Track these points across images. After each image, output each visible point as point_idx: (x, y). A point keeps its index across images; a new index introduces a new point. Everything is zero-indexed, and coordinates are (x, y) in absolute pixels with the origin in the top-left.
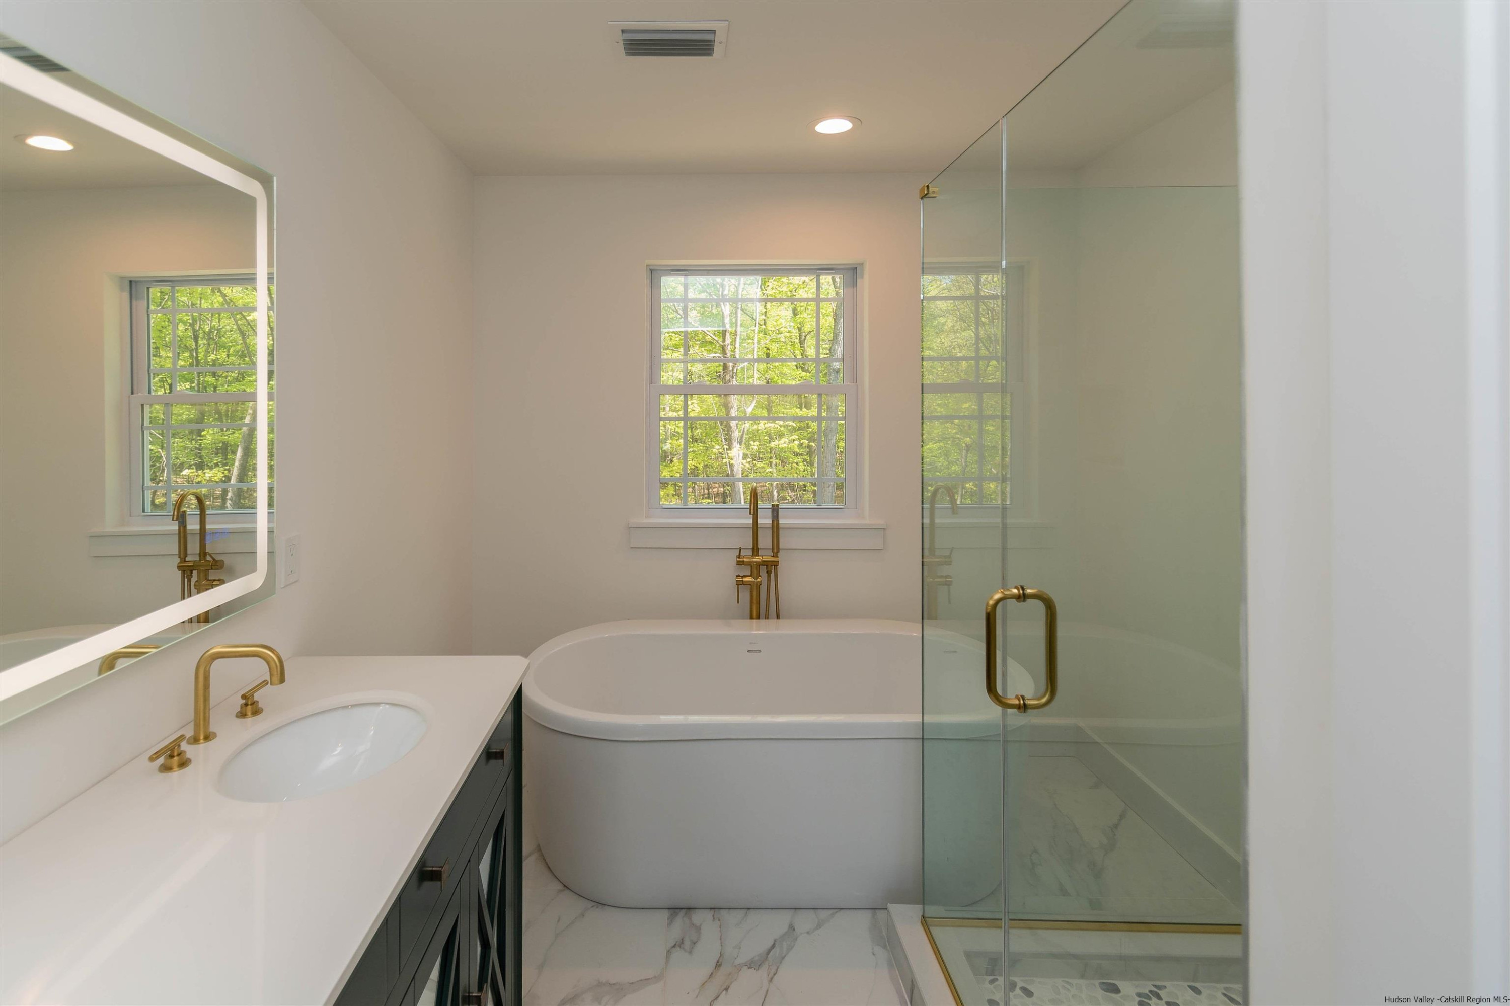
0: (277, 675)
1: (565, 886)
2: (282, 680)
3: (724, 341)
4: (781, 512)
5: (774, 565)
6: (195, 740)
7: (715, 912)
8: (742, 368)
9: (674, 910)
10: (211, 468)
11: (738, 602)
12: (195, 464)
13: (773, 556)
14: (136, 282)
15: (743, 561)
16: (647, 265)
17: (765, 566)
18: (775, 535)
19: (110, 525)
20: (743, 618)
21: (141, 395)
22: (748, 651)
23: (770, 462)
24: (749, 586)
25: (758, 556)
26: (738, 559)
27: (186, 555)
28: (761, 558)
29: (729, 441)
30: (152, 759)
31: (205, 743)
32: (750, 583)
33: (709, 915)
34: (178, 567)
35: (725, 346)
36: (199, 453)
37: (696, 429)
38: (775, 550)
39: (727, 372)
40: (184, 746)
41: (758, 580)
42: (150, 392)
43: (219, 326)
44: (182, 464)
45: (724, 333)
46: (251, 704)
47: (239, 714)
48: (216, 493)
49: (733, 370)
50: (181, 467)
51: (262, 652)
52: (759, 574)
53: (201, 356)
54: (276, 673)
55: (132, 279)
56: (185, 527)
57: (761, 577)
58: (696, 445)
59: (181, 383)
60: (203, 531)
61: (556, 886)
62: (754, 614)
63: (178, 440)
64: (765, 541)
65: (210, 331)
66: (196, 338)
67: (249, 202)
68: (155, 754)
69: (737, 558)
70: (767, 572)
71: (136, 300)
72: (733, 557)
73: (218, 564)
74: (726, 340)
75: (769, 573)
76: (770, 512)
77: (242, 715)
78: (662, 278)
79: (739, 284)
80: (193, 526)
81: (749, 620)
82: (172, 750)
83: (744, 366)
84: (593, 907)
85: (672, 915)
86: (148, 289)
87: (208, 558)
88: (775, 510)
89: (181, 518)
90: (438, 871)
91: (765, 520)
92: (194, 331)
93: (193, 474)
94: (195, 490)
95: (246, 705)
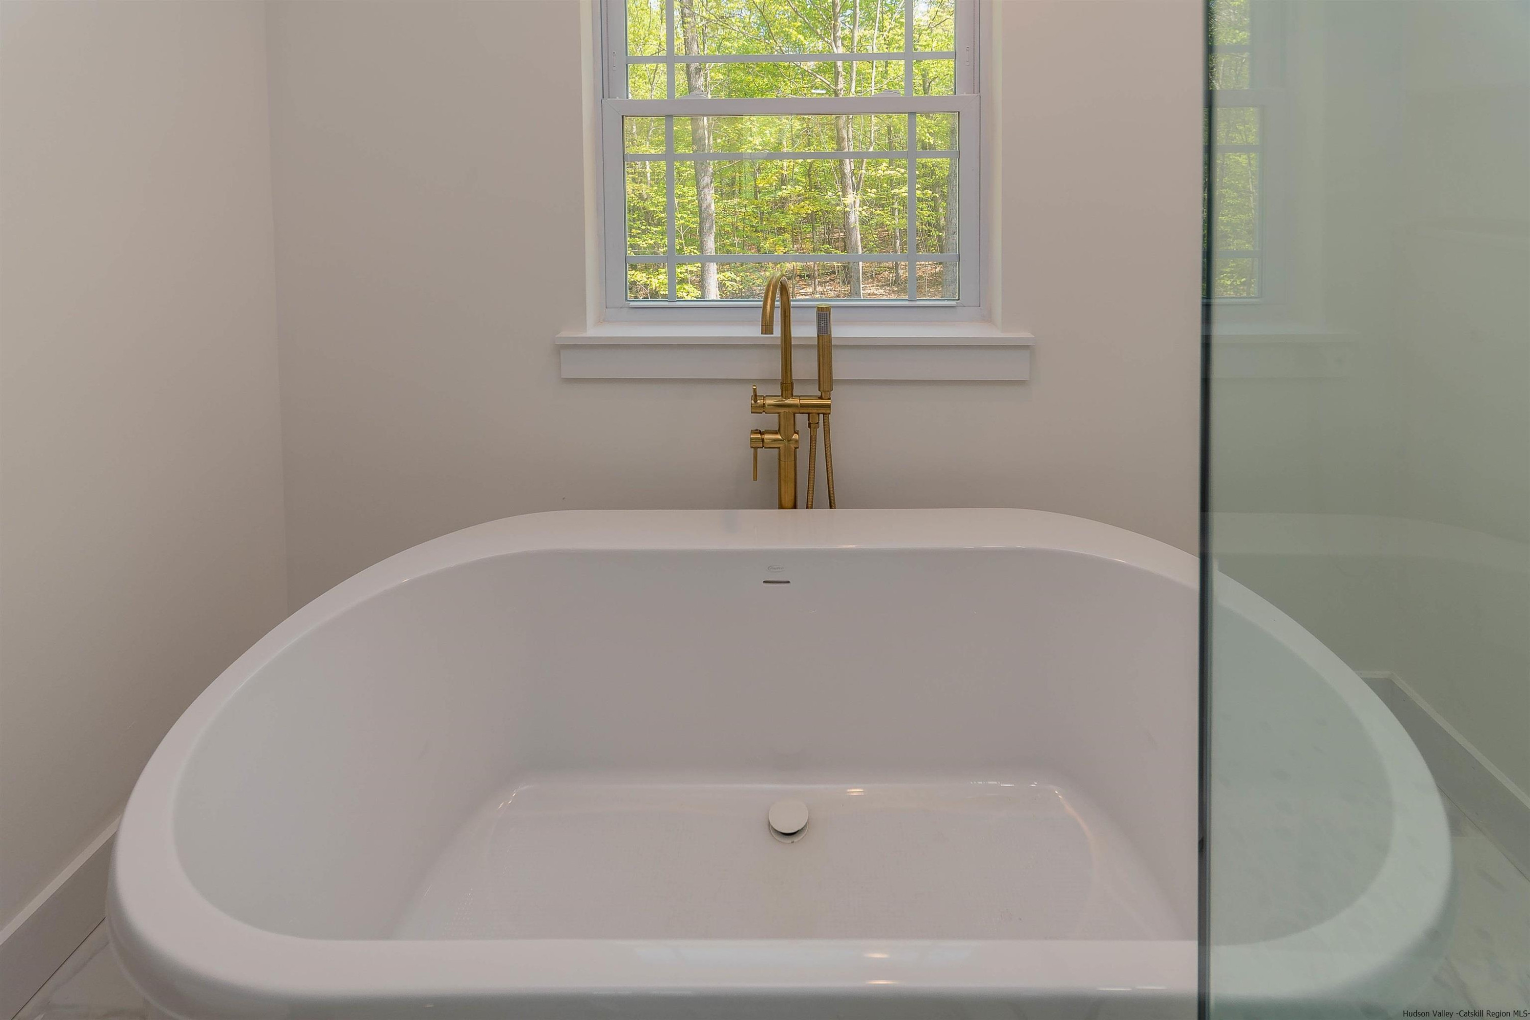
5: (824, 414)
11: (755, 478)
13: (821, 398)
15: (764, 405)
17: (807, 415)
18: (824, 358)
20: (771, 507)
22: (765, 582)
24: (776, 450)
25: (792, 395)
26: (754, 402)
28: (798, 399)
29: (843, 187)
32: (778, 445)
38: (825, 384)
41: (793, 439)
52: (795, 428)
57: (798, 433)
62: (787, 499)
69: (753, 398)
70: (810, 426)
72: (743, 397)
75: (813, 427)
76: (813, 321)
88: (823, 317)
91: (804, 331)
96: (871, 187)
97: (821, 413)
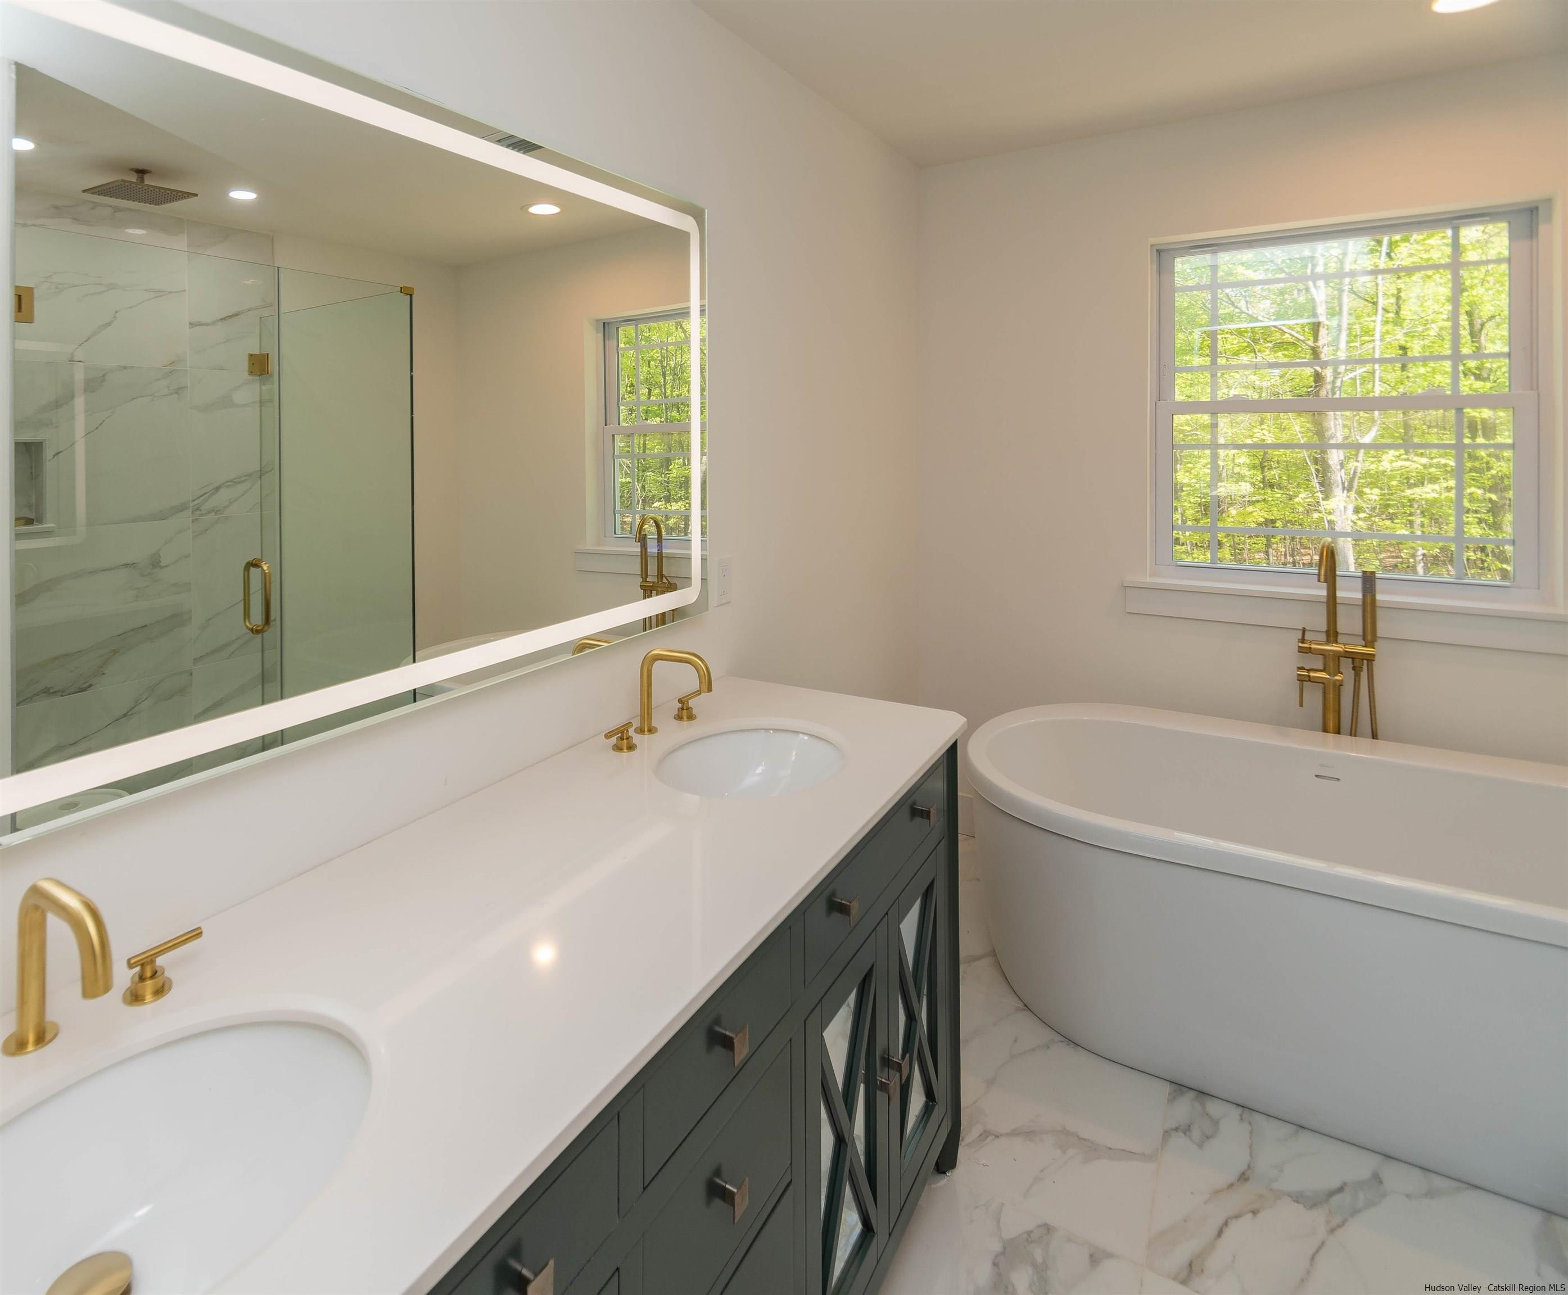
0: (705, 683)
1: (1026, 1005)
2: (710, 690)
3: (1316, 340)
4: (1379, 585)
5: (1367, 660)
6: (641, 731)
7: (1243, 1112)
8: (1351, 379)
9: (1179, 1087)
10: (676, 501)
11: (1301, 705)
12: (664, 497)
13: (1365, 647)
14: (608, 323)
15: (1310, 648)
16: (1152, 246)
17: (1351, 660)
18: (1369, 615)
19: (589, 545)
20: (1312, 728)
21: (613, 426)
22: (1316, 776)
23: (1410, 521)
24: (1322, 685)
25: (1336, 642)
26: (1300, 645)
27: (647, 576)
28: (1343, 647)
29: (1326, 486)
30: (608, 736)
31: (649, 734)
32: (1325, 681)
33: (1236, 1112)
34: (641, 586)
35: (1318, 347)
36: (668, 486)
37: (1271, 468)
38: (1369, 638)
39: (1320, 386)
40: (631, 732)
41: (1337, 678)
42: (619, 424)
43: (682, 361)
44: (654, 496)
45: (1316, 327)
46: (686, 709)
47: (677, 717)
48: (681, 527)
49: (1334, 382)
50: (653, 499)
51: (695, 661)
52: (1339, 669)
53: (669, 392)
54: (704, 681)
55: (605, 321)
56: (646, 549)
57: (1342, 674)
58: (1269, 491)
59: (653, 418)
60: (660, 556)
61: (1013, 1002)
62: (1331, 725)
63: (651, 473)
64: (1349, 623)
65: (675, 367)
66: (664, 375)
67: (683, 237)
68: (609, 732)
69: (1299, 642)
70: (1354, 668)
71: (609, 339)
72: (1293, 641)
73: (672, 587)
74: (1320, 338)
75: (1358, 670)
76: (1359, 584)
77: (679, 717)
78: (1178, 260)
79: (1345, 254)
80: (652, 549)
81: (1321, 733)
82: (622, 733)
83: (1355, 376)
84: (1062, 1042)
85: (1175, 1091)
86: (618, 328)
87: (665, 580)
88: (1368, 581)
89: (642, 540)
90: (847, 905)
91: (1349, 593)
92: (663, 367)
93: (663, 507)
94: (653, 515)
95: (683, 709)
96: (1372, 485)
97: (1365, 659)
